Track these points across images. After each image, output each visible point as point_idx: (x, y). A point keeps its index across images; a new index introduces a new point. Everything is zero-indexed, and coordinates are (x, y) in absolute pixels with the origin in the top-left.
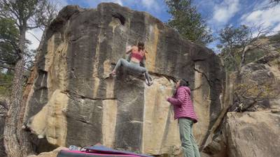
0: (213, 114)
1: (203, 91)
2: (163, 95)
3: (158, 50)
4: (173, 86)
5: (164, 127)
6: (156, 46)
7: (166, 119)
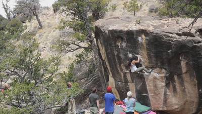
0: (200, 90)
1: (190, 74)
2: (158, 80)
3: (148, 53)
4: (165, 73)
5: (162, 97)
6: (146, 51)
7: (163, 93)
